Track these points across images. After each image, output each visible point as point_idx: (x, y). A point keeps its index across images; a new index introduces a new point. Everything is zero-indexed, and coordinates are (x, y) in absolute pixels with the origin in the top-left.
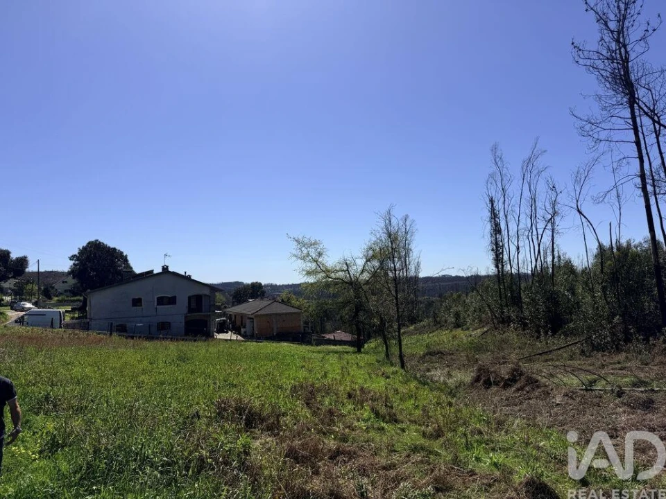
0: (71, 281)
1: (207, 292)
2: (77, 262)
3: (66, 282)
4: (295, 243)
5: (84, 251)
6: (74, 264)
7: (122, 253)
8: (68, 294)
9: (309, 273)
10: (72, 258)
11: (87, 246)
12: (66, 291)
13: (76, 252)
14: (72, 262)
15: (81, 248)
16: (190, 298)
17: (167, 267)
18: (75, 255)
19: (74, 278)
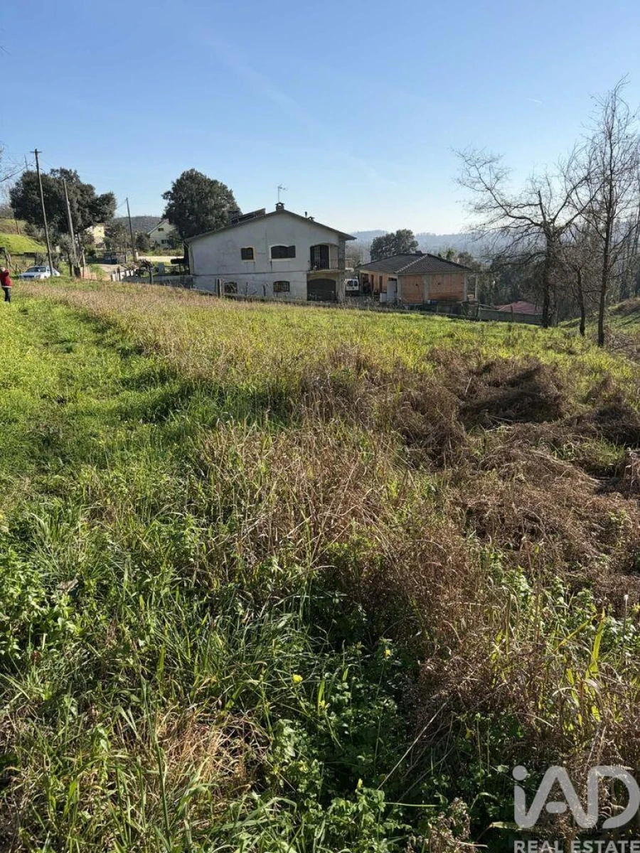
0: (168, 228)
1: (334, 240)
2: (172, 202)
3: (162, 229)
4: (461, 160)
5: (179, 186)
6: (169, 204)
7: (224, 188)
8: (166, 245)
9: (479, 209)
10: (166, 195)
11: (182, 178)
12: (163, 241)
13: (169, 188)
14: (166, 203)
15: (175, 182)
16: (312, 249)
17: (282, 204)
18: (169, 192)
19: (170, 223)
